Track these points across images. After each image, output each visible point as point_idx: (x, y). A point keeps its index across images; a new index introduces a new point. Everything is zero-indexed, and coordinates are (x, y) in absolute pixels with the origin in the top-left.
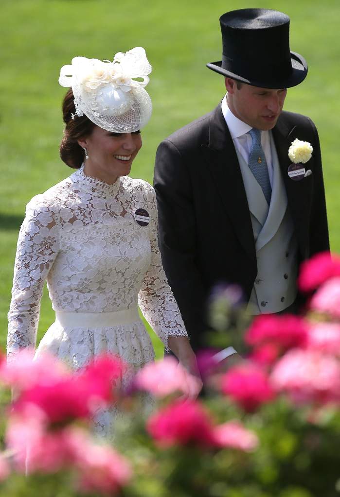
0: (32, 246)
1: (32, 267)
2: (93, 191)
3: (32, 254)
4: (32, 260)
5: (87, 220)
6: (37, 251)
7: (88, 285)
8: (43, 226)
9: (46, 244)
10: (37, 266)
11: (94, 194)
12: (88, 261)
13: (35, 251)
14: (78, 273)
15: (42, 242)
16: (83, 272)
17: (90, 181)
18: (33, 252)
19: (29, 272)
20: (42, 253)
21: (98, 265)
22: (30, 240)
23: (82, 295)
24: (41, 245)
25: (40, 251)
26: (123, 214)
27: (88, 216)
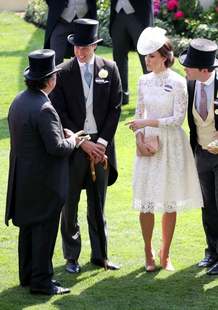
26: (161, 86)
27: (150, 84)
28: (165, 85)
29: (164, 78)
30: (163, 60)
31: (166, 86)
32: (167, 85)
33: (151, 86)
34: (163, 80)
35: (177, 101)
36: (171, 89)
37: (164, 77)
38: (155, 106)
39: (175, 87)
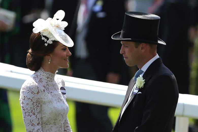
0: (33, 104)
1: (36, 114)
2: (48, 78)
3: (34, 108)
4: (35, 111)
5: (48, 91)
6: (36, 106)
7: (50, 121)
8: (35, 94)
9: (38, 102)
10: (38, 112)
11: (48, 80)
12: (52, 109)
13: (35, 106)
14: (47, 115)
15: (36, 101)
16: (49, 115)
17: (46, 73)
18: (34, 106)
19: (36, 116)
20: (38, 106)
21: (56, 111)
22: (31, 101)
23: (47, 126)
24: (36, 102)
25: (37, 105)
33: (51, 93)
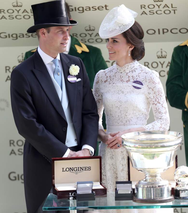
5: (111, 82)
26: (127, 81)
27: (112, 80)
28: (133, 81)
29: (130, 72)
30: (129, 48)
31: (135, 82)
32: (135, 80)
33: (114, 83)
34: (130, 74)
35: (156, 101)
36: (142, 86)
37: (131, 70)
38: (119, 107)
39: (147, 83)
